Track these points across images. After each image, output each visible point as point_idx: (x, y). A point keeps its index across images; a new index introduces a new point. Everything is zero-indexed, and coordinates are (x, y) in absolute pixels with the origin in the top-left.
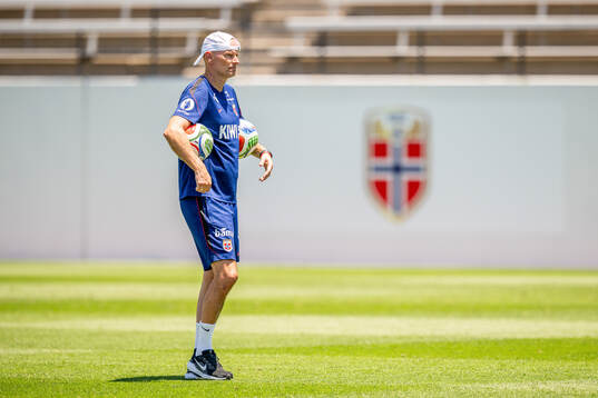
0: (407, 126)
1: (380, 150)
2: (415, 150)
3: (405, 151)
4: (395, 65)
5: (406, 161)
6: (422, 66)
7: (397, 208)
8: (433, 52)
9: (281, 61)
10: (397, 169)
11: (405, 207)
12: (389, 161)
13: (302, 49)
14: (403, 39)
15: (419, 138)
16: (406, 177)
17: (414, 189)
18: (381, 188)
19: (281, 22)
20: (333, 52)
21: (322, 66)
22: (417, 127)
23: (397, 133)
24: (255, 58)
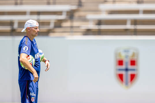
0: (130, 54)
1: (120, 63)
2: (133, 63)
3: (129, 63)
4: (126, 32)
5: (130, 67)
6: (136, 32)
7: (127, 84)
8: (139, 27)
9: (85, 31)
10: (127, 70)
11: (129, 84)
12: (124, 67)
13: (92, 26)
14: (129, 23)
15: (135, 58)
16: (130, 73)
17: (133, 77)
18: (121, 77)
19: (85, 16)
20: (103, 27)
21: (99, 32)
22: (134, 55)
23: (127, 57)
24: (75, 30)
